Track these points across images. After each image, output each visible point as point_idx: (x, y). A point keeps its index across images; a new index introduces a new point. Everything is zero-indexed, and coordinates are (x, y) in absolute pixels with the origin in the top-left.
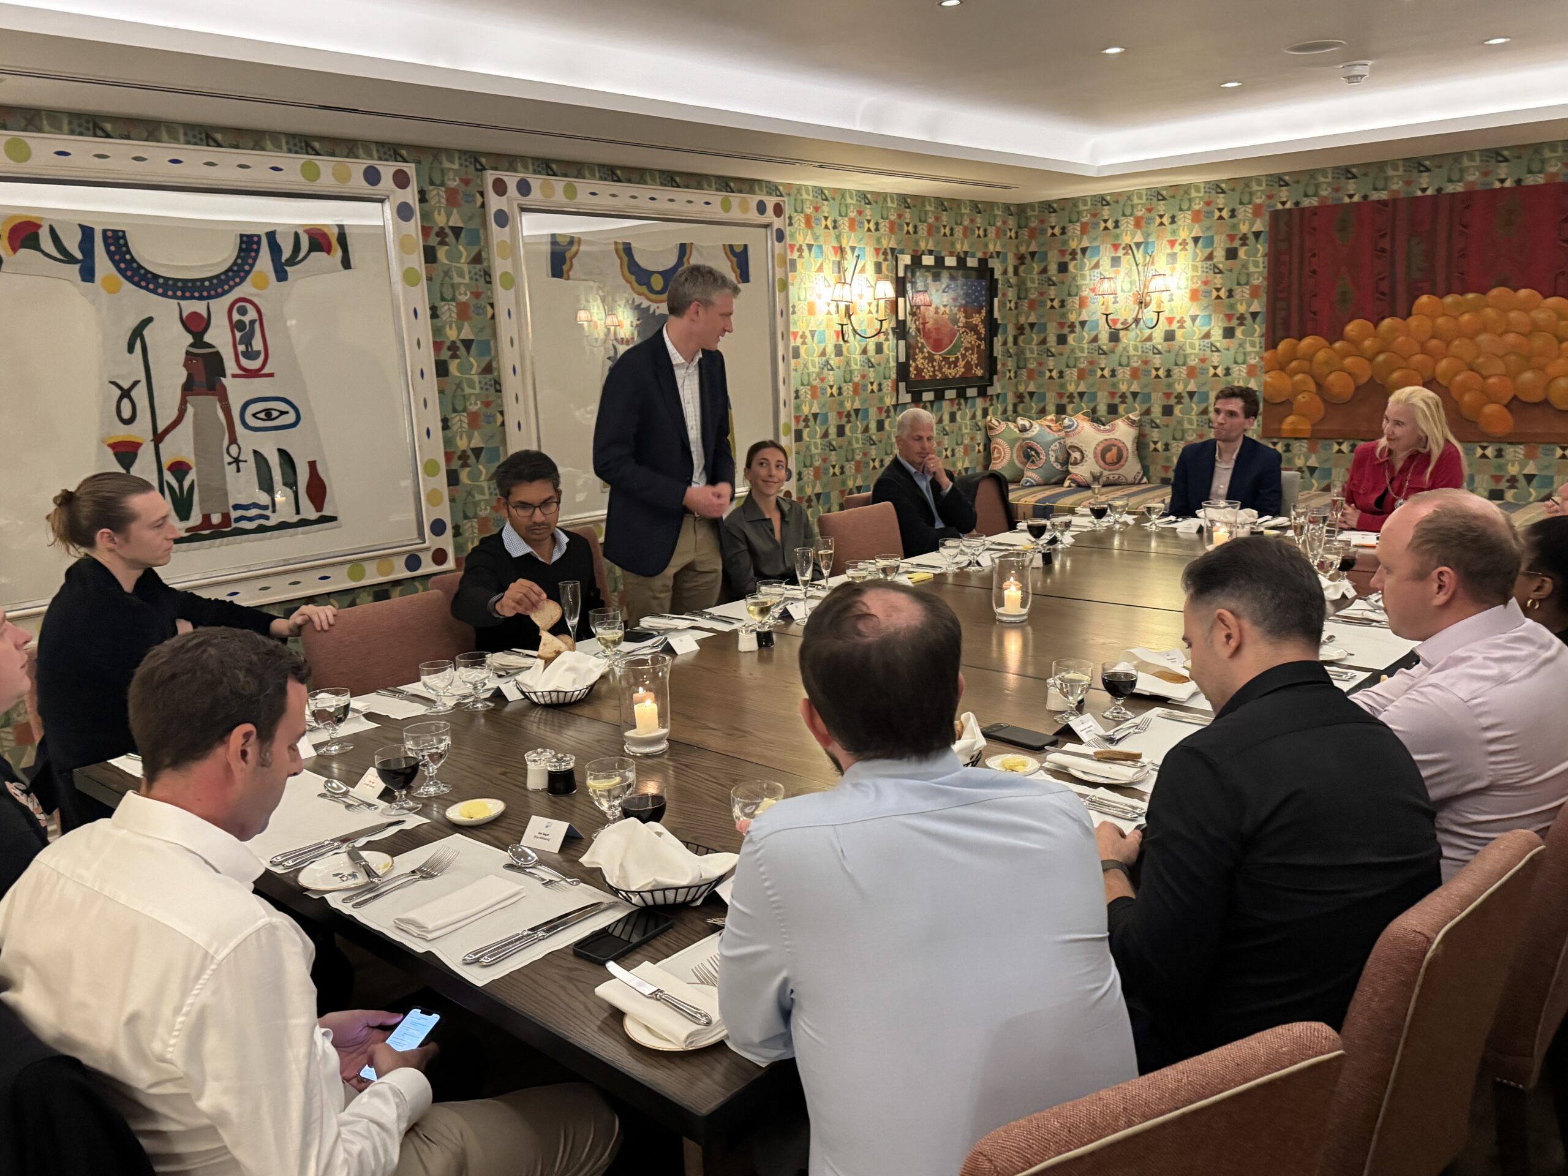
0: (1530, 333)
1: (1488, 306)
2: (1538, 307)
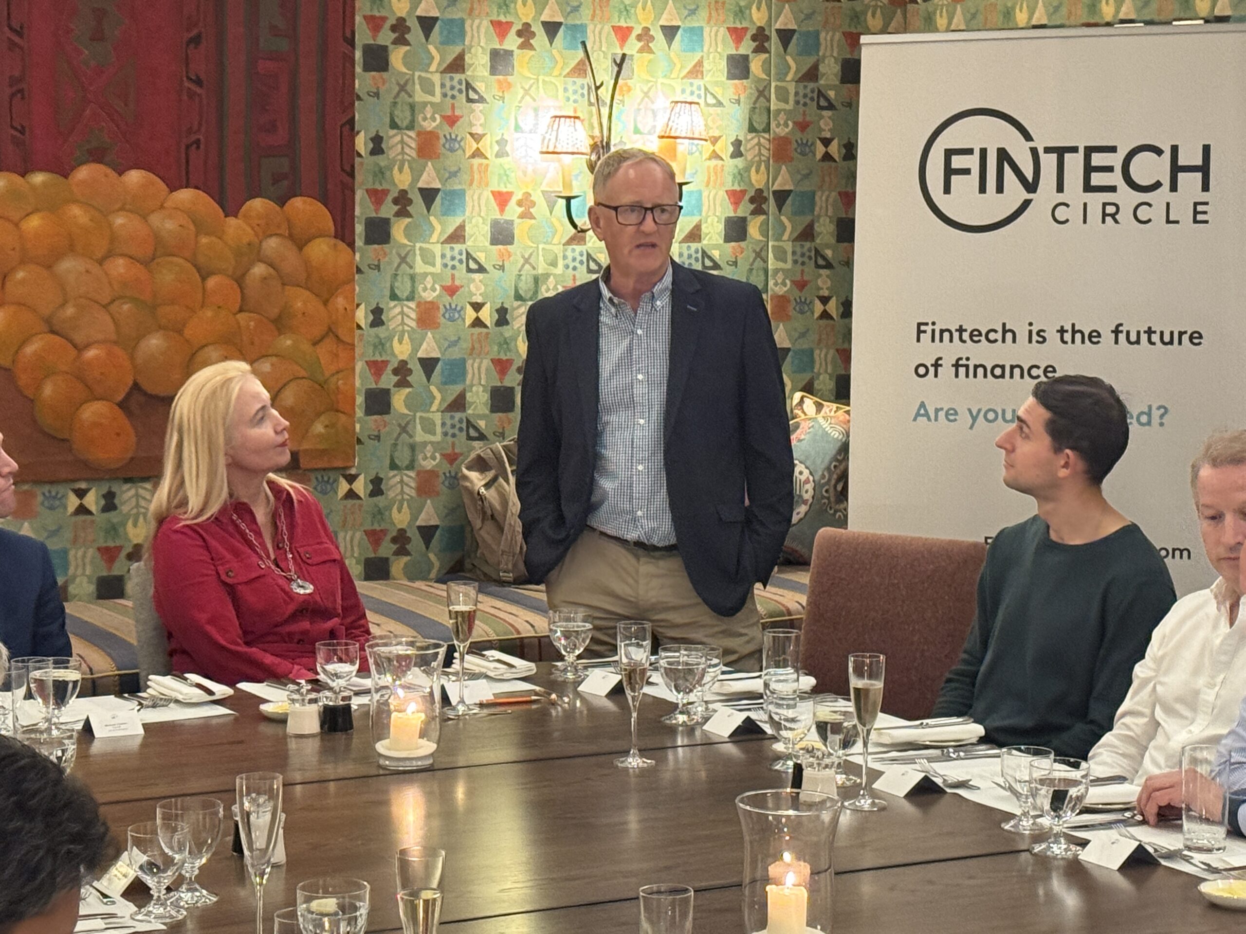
0: (153, 259)
1: (75, 201)
2: (162, 207)
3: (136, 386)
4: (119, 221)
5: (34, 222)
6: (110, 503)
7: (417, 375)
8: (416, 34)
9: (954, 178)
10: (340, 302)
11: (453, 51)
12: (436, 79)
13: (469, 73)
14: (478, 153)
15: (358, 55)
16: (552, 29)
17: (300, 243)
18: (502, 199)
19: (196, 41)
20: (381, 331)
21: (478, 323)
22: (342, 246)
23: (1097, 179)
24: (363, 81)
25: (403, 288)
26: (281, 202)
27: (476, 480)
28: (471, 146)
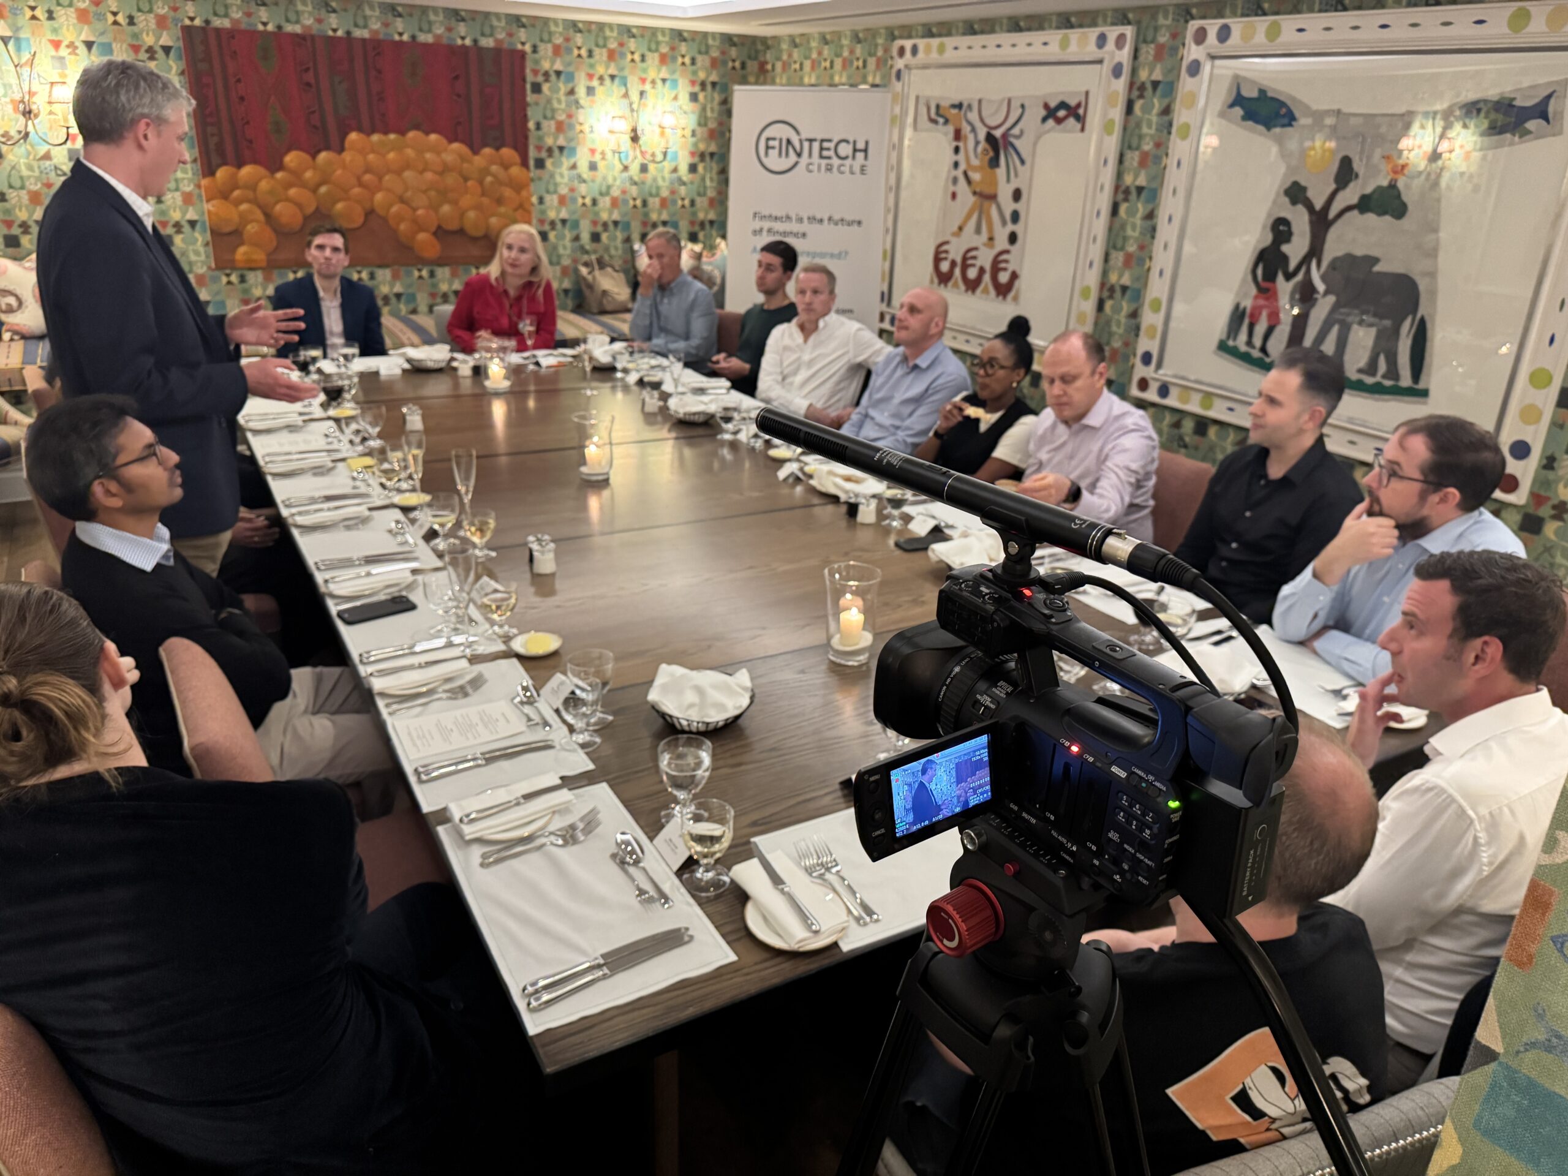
0: (444, 173)
1: (408, 147)
2: (446, 150)
3: (439, 227)
4: (428, 156)
5: (391, 156)
6: (432, 274)
7: (559, 226)
8: (553, 77)
9: (770, 151)
10: (524, 193)
11: (570, 86)
12: (563, 98)
13: (577, 96)
14: (581, 131)
15: (528, 87)
16: (613, 77)
17: (506, 167)
18: (593, 151)
19: (457, 77)
20: (543, 207)
21: (584, 205)
22: (524, 170)
23: (825, 153)
24: (530, 97)
25: (551, 188)
26: (497, 149)
27: (584, 270)
28: (578, 128)
